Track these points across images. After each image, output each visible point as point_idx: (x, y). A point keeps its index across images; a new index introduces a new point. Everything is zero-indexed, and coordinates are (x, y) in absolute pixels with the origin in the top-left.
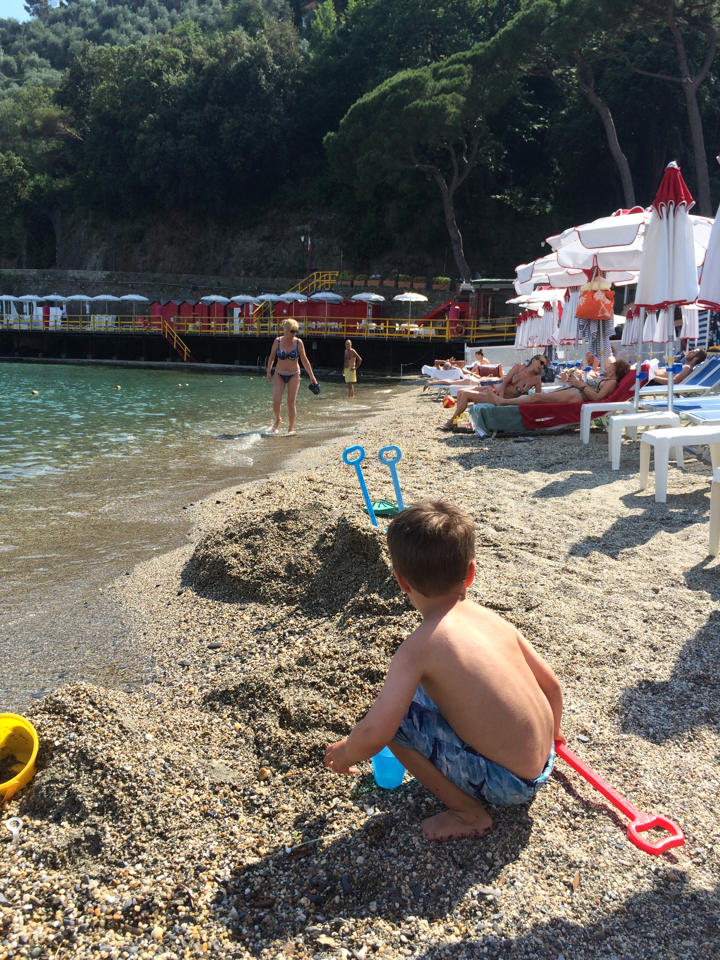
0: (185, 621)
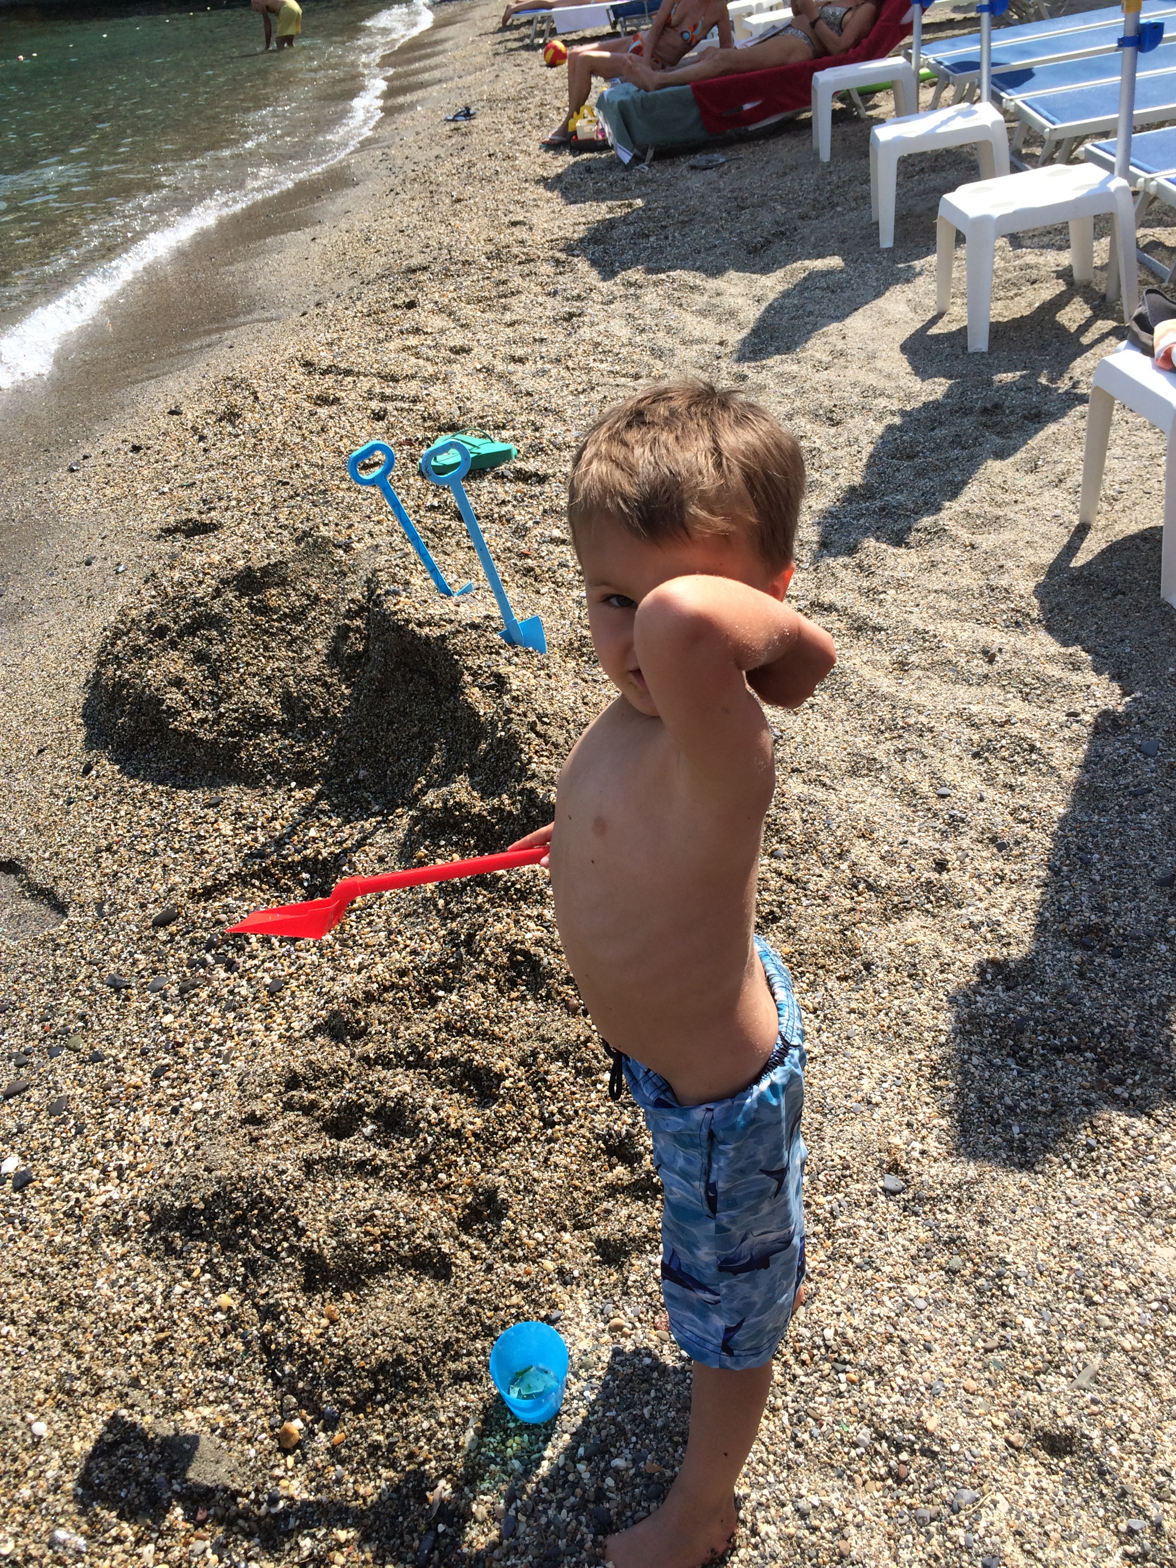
0: (109, 849)
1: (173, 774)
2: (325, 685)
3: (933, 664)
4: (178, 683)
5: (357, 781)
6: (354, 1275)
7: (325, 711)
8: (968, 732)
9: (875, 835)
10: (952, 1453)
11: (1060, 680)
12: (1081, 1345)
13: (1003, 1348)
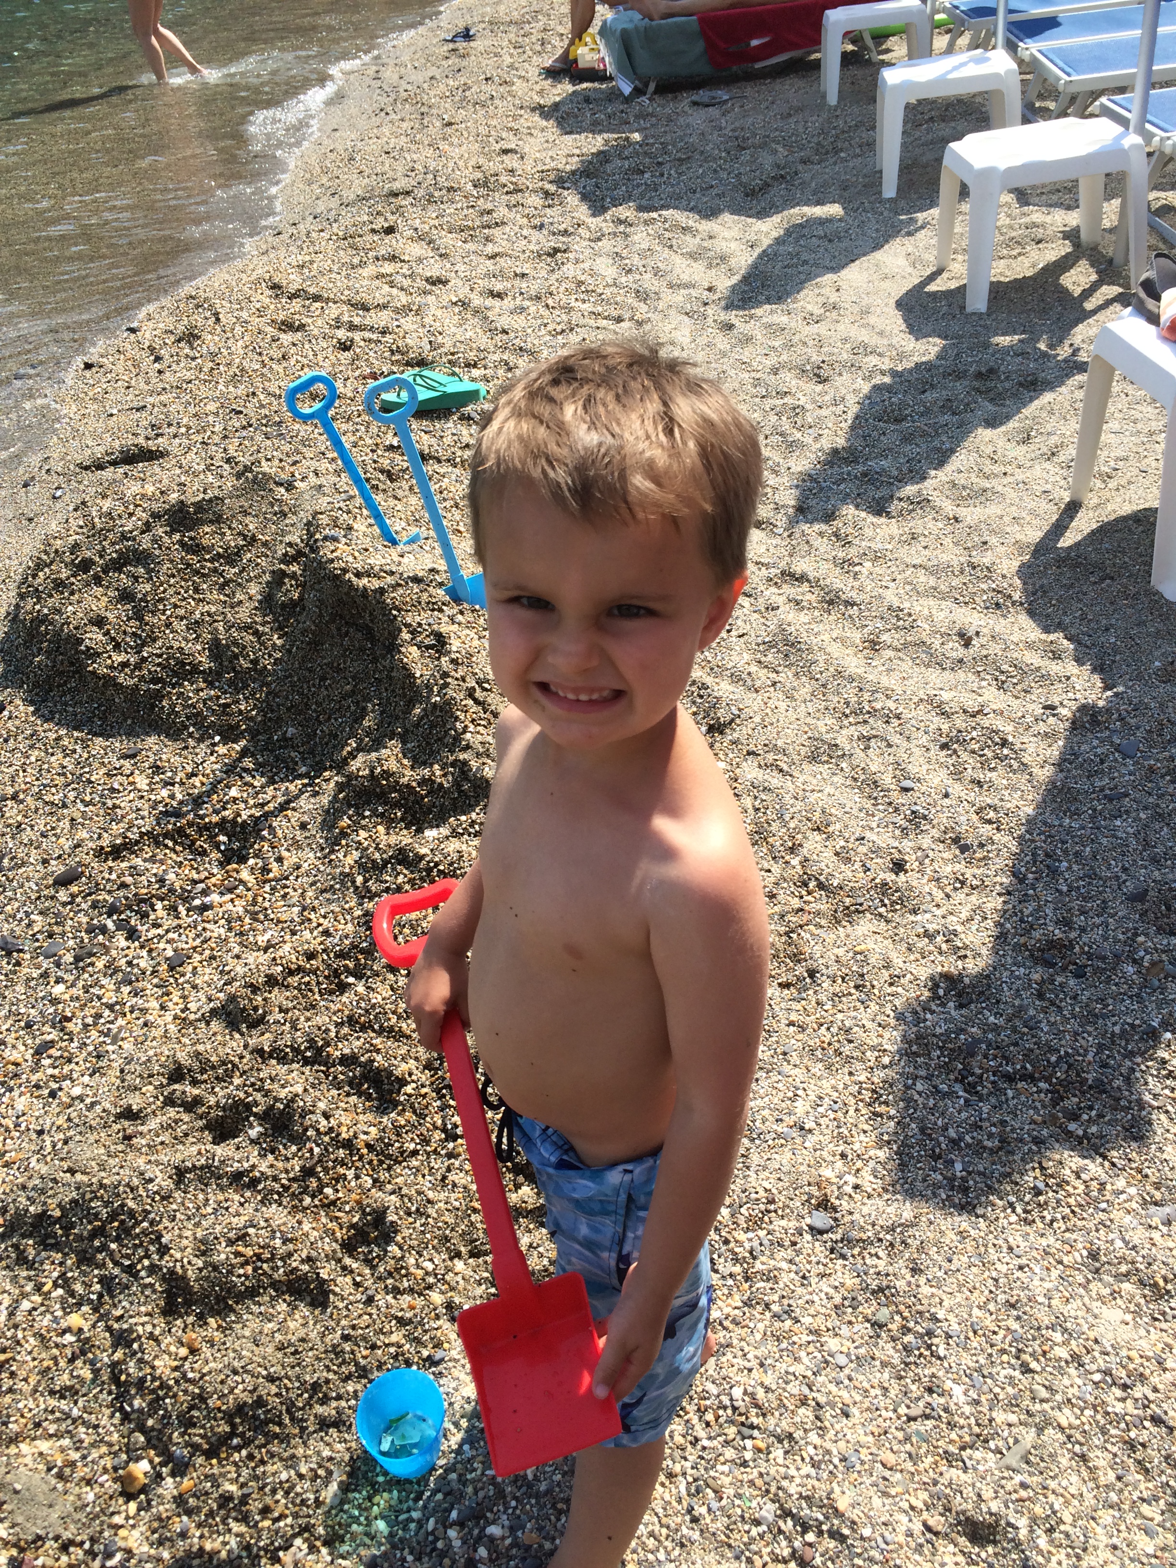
1: (90, 720)
2: (256, 633)
3: (906, 645)
4: (99, 622)
5: (284, 738)
6: (220, 1299)
7: (255, 662)
8: (937, 721)
9: (830, 829)
10: (862, 1538)
11: (1038, 669)
12: (1013, 1418)
13: (927, 1417)
